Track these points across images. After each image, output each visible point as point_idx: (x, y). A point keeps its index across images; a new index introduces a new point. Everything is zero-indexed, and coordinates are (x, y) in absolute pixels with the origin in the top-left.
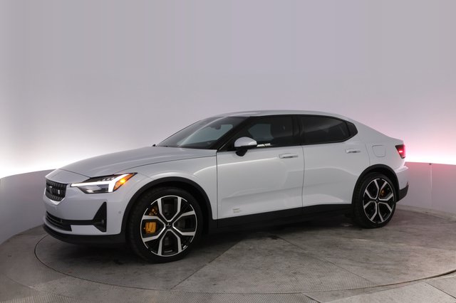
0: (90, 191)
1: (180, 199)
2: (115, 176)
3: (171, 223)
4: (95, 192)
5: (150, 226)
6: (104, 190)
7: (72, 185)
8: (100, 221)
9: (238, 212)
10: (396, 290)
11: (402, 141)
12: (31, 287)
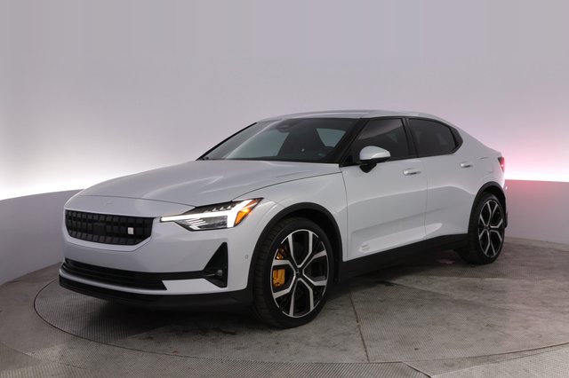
0: (194, 227)
1: (311, 233)
2: (232, 204)
3: (301, 269)
4: (203, 228)
5: (279, 275)
6: (221, 224)
7: (163, 219)
8: (215, 271)
9: (367, 249)
10: (532, 358)
11: (500, 153)
12: (30, 354)
